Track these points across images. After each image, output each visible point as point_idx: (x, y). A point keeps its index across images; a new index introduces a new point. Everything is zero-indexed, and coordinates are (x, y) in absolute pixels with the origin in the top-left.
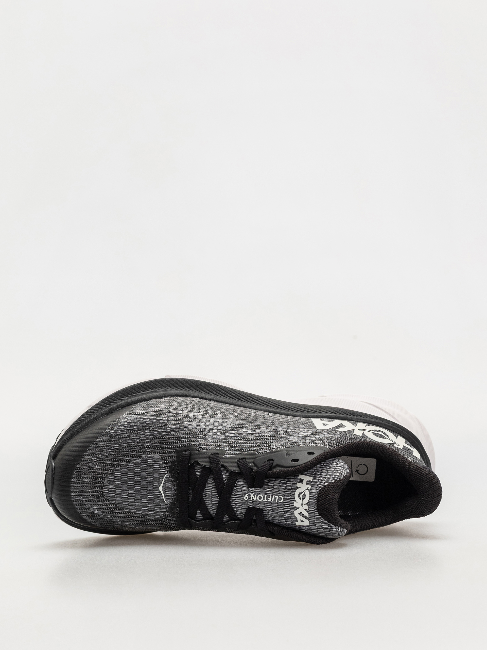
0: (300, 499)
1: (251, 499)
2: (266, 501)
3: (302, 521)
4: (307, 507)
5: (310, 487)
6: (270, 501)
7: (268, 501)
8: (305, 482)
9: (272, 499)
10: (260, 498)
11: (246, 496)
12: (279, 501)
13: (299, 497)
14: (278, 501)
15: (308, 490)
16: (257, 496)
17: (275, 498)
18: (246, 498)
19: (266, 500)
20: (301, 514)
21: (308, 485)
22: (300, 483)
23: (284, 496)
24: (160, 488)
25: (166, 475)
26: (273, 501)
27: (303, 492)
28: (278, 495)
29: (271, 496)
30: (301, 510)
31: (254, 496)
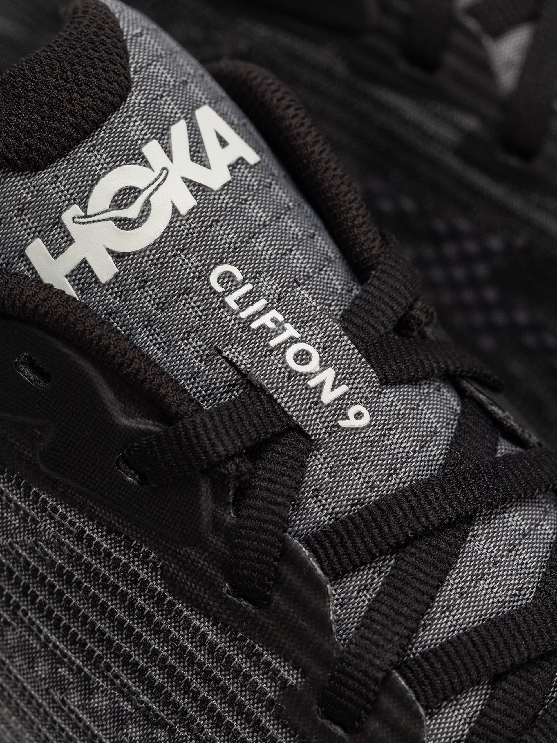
0: (147, 202)
1: (343, 389)
2: (288, 325)
3: (223, 143)
5: (67, 217)
6: (274, 313)
7: (280, 318)
9: (260, 313)
11: (352, 423)
12: (239, 276)
13: (147, 216)
14: (243, 284)
15: (84, 209)
16: (308, 376)
18: (359, 415)
19: (284, 329)
21: (69, 235)
22: (94, 275)
23: (205, 277)
26: (263, 302)
27: (115, 220)
28: (224, 305)
29: (255, 325)
31: (322, 384)
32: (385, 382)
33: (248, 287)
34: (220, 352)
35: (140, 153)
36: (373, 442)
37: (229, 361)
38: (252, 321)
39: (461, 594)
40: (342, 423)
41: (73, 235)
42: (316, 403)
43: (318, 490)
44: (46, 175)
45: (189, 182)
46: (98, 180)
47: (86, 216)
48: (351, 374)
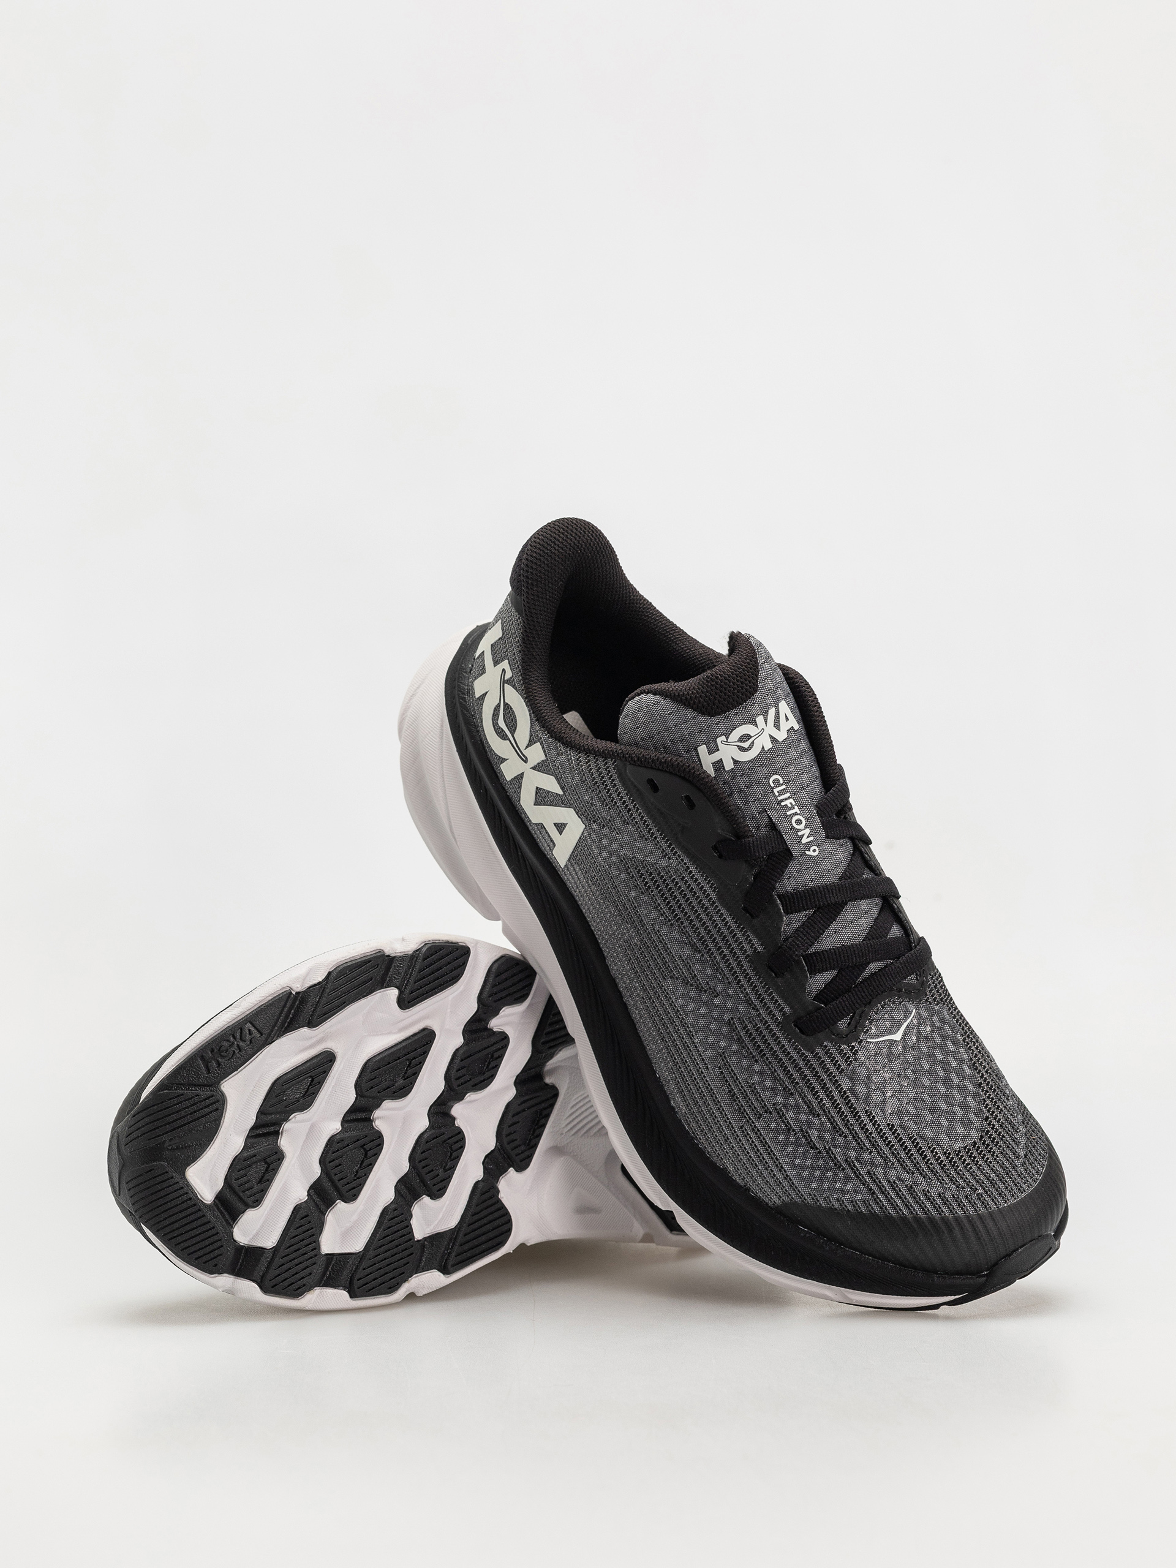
0: (753, 742)
1: (811, 838)
2: (796, 807)
3: (787, 719)
4: (760, 720)
5: (719, 740)
6: (791, 800)
7: (794, 803)
8: (716, 757)
9: (786, 799)
10: (799, 822)
11: (811, 853)
12: (781, 782)
13: (752, 747)
14: (782, 785)
15: (727, 738)
16: (799, 830)
17: (781, 793)
18: (814, 851)
19: (794, 808)
20: (777, 725)
21: (718, 747)
22: (723, 766)
23: (768, 778)
24: (898, 1036)
25: (869, 1040)
26: (788, 795)
27: (738, 746)
28: (773, 792)
29: (783, 804)
30: (770, 729)
31: (803, 835)
32: (827, 837)
33: (784, 787)
34: (766, 811)
35: (755, 720)
36: (817, 862)
37: (769, 816)
38: (782, 801)
39: (835, 932)
40: (807, 852)
41: (719, 748)
42: (799, 842)
43: (790, 877)
44: (715, 719)
45: (771, 736)
46: (736, 728)
47: (727, 742)
48: (815, 833)
